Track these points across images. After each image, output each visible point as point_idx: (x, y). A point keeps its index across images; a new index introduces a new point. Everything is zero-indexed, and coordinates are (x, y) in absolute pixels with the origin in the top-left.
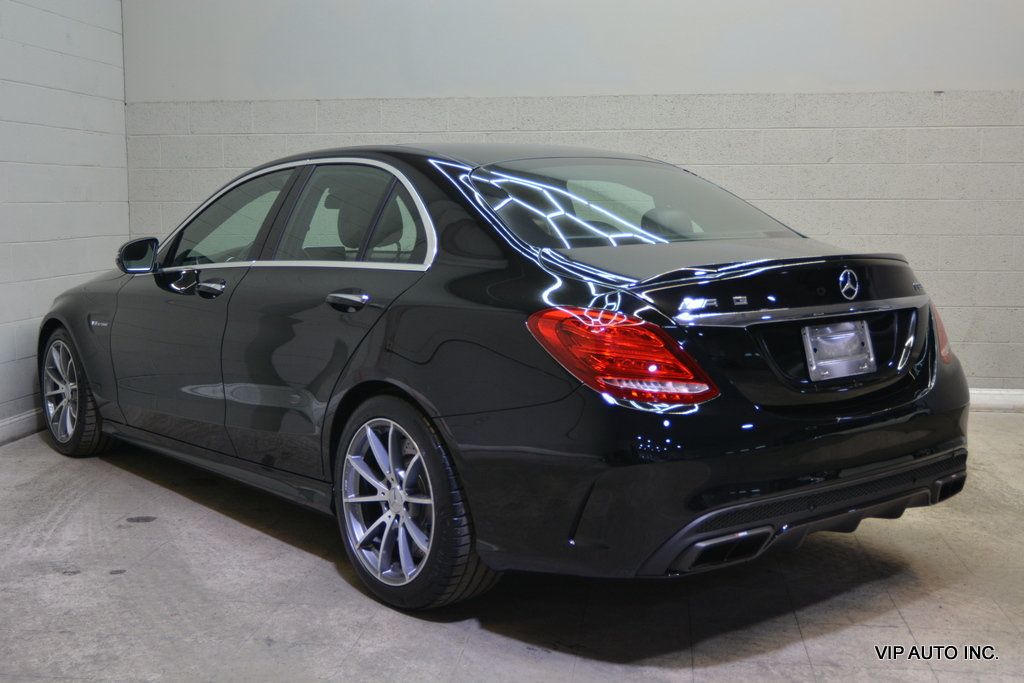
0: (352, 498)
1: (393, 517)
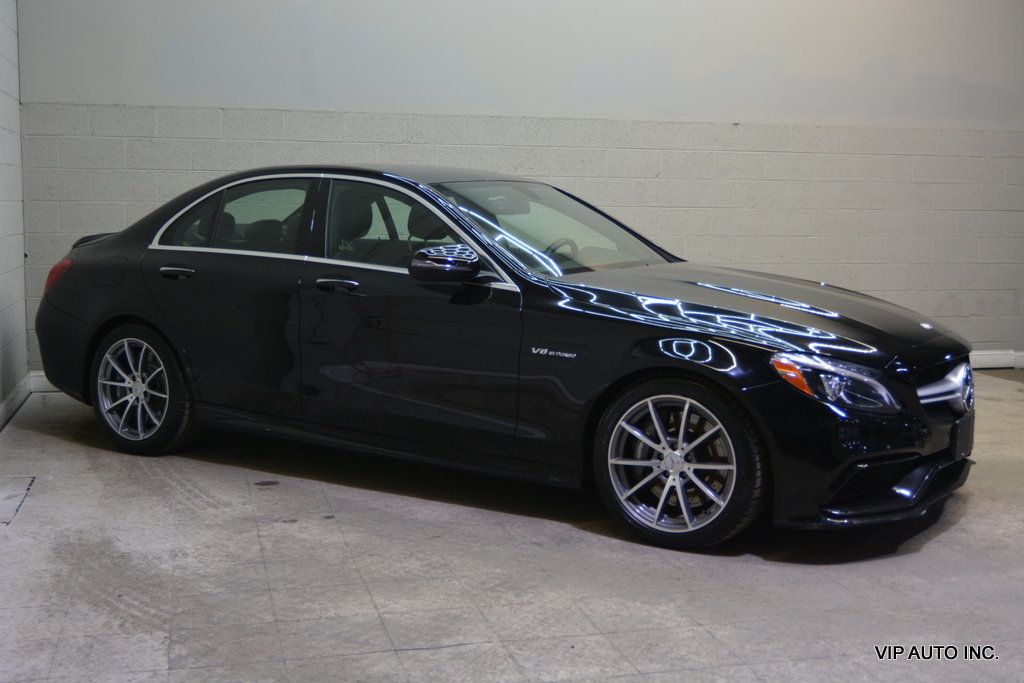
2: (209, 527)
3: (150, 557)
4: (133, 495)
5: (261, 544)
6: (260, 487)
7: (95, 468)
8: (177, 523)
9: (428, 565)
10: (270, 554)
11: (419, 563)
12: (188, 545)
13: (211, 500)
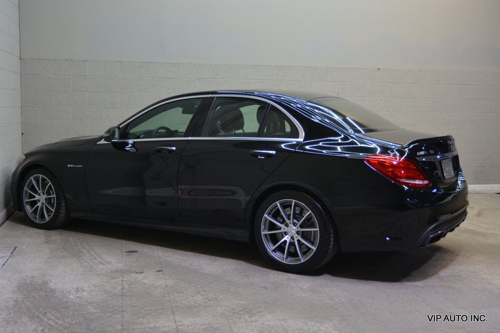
0: (265, 232)
1: (290, 238)
2: (98, 275)
3: (65, 291)
4: (63, 257)
5: (123, 285)
6: (128, 254)
7: (47, 242)
8: (82, 272)
9: (206, 298)
10: (126, 291)
11: (202, 297)
12: (86, 285)
13: (102, 261)
